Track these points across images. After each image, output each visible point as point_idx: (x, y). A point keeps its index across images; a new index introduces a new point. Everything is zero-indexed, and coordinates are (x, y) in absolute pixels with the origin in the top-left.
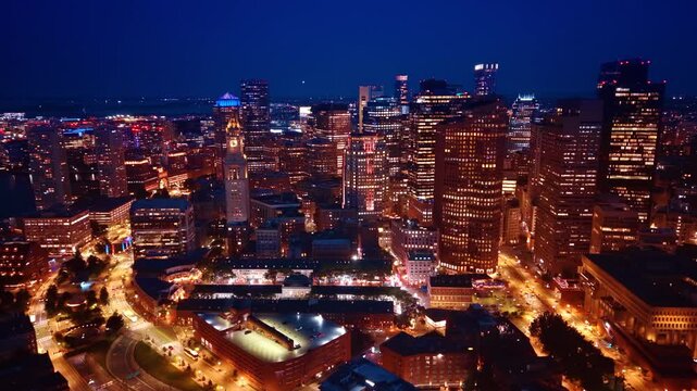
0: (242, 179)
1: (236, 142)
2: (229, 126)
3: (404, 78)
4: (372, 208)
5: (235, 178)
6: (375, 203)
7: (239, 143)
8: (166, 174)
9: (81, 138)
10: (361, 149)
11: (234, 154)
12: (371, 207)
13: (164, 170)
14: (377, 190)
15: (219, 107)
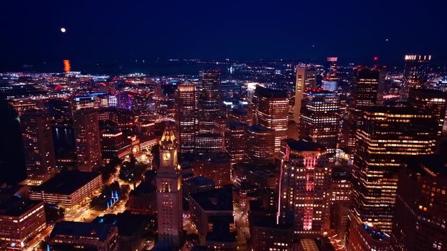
0: (175, 191)
1: (169, 155)
2: (163, 138)
3: (334, 59)
4: (310, 227)
5: (167, 191)
6: (313, 222)
7: (172, 156)
8: (138, 142)
9: (93, 101)
10: (301, 166)
11: (167, 168)
12: (308, 226)
13: (137, 139)
14: (315, 209)
15: (179, 92)
